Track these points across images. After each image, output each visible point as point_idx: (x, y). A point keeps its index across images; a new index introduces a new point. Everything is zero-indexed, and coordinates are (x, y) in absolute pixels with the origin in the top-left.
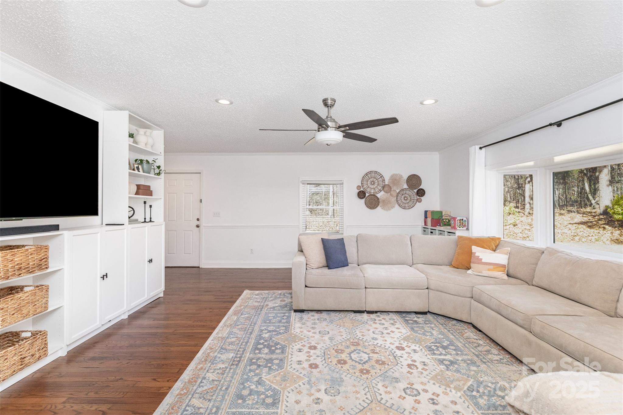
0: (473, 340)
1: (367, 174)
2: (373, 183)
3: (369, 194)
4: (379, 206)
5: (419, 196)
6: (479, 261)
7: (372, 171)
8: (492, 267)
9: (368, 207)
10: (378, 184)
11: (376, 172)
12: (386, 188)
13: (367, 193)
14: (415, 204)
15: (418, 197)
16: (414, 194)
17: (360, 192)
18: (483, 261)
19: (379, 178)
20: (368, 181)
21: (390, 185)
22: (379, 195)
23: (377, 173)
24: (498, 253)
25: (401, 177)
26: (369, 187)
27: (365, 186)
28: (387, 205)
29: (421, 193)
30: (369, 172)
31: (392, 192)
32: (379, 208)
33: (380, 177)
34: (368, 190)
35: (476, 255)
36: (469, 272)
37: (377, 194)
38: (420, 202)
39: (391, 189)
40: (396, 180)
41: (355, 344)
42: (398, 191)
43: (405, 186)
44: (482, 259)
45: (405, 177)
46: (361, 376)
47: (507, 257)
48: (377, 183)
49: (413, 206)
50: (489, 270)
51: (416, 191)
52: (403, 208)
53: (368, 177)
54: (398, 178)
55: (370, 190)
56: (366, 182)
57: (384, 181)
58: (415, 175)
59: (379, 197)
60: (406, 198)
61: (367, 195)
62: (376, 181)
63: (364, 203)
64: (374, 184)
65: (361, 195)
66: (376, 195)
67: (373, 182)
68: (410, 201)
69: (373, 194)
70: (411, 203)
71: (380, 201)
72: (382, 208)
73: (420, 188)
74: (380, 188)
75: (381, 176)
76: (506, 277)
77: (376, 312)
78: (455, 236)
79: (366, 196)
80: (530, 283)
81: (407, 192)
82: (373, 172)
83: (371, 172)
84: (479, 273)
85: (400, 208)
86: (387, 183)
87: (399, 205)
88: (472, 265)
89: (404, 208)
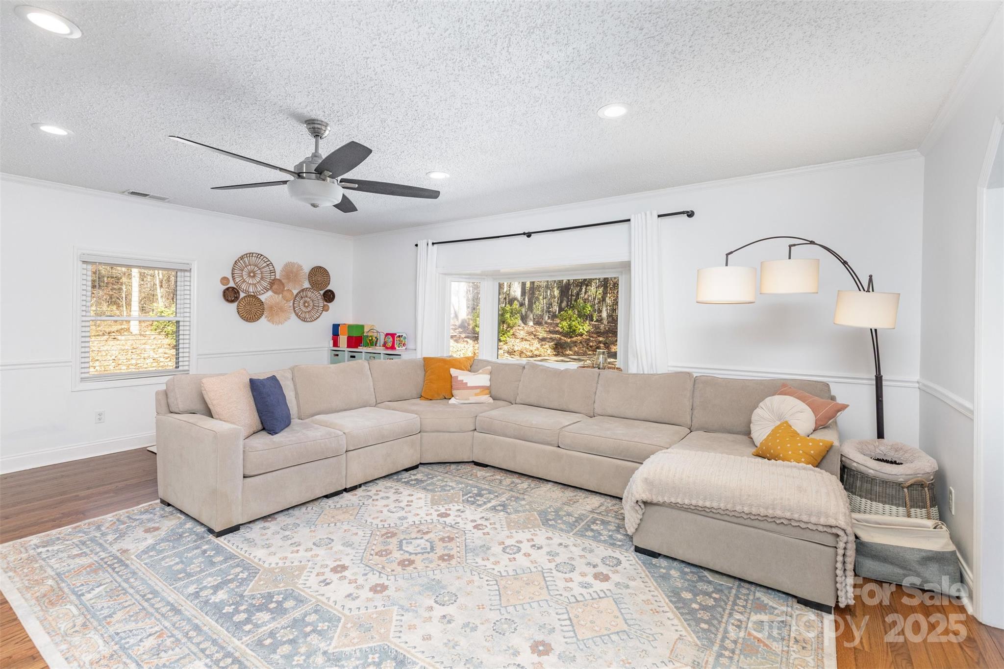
0: (489, 478)
1: (242, 258)
2: (252, 274)
3: (245, 295)
4: (264, 316)
5: (326, 301)
6: (464, 386)
7: (253, 253)
8: (478, 391)
9: (242, 317)
10: (262, 277)
11: (259, 256)
12: (275, 285)
13: (243, 292)
14: (321, 314)
15: (325, 303)
16: (320, 297)
17: (228, 289)
18: (469, 385)
19: (264, 267)
20: (242, 270)
21: (283, 281)
22: (263, 298)
23: (262, 257)
24: (481, 373)
25: (300, 268)
26: (244, 281)
27: (237, 280)
28: (275, 313)
29: (329, 296)
30: (247, 254)
31: (285, 293)
32: (263, 319)
33: (265, 264)
34: (244, 286)
35: (459, 379)
36: (453, 401)
37: (260, 295)
38: (327, 310)
39: (284, 287)
40: (292, 272)
41: (389, 535)
42: (295, 292)
43: (307, 285)
44: (467, 383)
45: (307, 269)
46: (449, 564)
47: (488, 377)
48: (259, 276)
49: (318, 317)
50: (476, 395)
51: (322, 292)
52: (302, 320)
53: (245, 262)
54: (295, 270)
55: (248, 286)
56: (241, 272)
57: (275, 272)
58: (321, 267)
59: (263, 300)
60: (306, 304)
61: (242, 295)
62: (259, 272)
63: (236, 310)
64: (254, 276)
65: (231, 295)
66: (259, 297)
67: (254, 273)
68: (313, 308)
69: (253, 294)
70: (314, 312)
71: (265, 306)
72: (269, 321)
73: (328, 288)
74: (265, 284)
75: (268, 263)
76: (491, 400)
77: (360, 486)
78: (400, 358)
79: (241, 298)
80: (513, 402)
81: (309, 294)
82: (254, 255)
83: (250, 253)
84: (466, 400)
85: (298, 319)
86: (278, 277)
87: (297, 315)
88: (454, 392)
89: (304, 320)
